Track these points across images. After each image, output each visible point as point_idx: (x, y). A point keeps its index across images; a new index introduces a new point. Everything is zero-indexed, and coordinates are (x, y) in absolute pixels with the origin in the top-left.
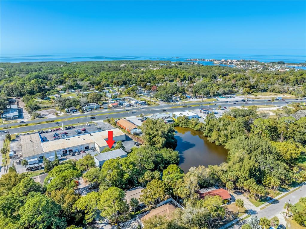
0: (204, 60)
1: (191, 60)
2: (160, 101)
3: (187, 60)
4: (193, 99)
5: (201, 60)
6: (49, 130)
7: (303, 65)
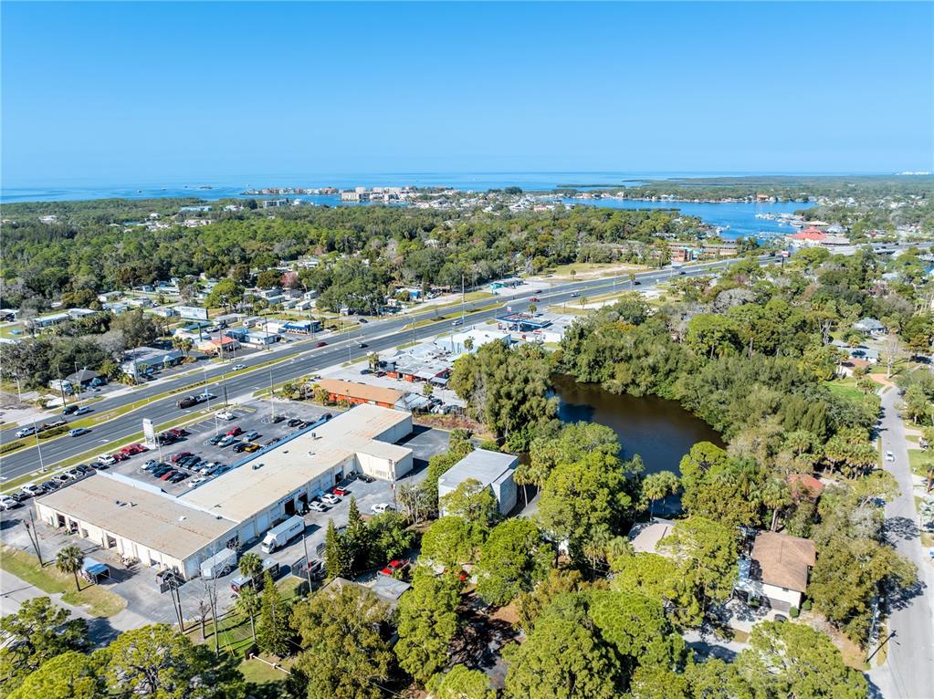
0: (301, 192)
1: (260, 193)
2: (346, 313)
3: (249, 194)
4: (429, 298)
5: (292, 192)
6: (103, 457)
7: (566, 195)
